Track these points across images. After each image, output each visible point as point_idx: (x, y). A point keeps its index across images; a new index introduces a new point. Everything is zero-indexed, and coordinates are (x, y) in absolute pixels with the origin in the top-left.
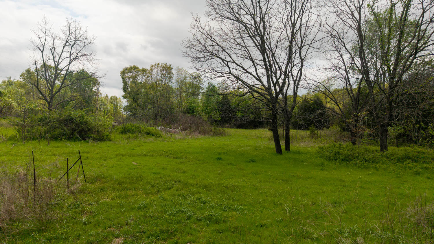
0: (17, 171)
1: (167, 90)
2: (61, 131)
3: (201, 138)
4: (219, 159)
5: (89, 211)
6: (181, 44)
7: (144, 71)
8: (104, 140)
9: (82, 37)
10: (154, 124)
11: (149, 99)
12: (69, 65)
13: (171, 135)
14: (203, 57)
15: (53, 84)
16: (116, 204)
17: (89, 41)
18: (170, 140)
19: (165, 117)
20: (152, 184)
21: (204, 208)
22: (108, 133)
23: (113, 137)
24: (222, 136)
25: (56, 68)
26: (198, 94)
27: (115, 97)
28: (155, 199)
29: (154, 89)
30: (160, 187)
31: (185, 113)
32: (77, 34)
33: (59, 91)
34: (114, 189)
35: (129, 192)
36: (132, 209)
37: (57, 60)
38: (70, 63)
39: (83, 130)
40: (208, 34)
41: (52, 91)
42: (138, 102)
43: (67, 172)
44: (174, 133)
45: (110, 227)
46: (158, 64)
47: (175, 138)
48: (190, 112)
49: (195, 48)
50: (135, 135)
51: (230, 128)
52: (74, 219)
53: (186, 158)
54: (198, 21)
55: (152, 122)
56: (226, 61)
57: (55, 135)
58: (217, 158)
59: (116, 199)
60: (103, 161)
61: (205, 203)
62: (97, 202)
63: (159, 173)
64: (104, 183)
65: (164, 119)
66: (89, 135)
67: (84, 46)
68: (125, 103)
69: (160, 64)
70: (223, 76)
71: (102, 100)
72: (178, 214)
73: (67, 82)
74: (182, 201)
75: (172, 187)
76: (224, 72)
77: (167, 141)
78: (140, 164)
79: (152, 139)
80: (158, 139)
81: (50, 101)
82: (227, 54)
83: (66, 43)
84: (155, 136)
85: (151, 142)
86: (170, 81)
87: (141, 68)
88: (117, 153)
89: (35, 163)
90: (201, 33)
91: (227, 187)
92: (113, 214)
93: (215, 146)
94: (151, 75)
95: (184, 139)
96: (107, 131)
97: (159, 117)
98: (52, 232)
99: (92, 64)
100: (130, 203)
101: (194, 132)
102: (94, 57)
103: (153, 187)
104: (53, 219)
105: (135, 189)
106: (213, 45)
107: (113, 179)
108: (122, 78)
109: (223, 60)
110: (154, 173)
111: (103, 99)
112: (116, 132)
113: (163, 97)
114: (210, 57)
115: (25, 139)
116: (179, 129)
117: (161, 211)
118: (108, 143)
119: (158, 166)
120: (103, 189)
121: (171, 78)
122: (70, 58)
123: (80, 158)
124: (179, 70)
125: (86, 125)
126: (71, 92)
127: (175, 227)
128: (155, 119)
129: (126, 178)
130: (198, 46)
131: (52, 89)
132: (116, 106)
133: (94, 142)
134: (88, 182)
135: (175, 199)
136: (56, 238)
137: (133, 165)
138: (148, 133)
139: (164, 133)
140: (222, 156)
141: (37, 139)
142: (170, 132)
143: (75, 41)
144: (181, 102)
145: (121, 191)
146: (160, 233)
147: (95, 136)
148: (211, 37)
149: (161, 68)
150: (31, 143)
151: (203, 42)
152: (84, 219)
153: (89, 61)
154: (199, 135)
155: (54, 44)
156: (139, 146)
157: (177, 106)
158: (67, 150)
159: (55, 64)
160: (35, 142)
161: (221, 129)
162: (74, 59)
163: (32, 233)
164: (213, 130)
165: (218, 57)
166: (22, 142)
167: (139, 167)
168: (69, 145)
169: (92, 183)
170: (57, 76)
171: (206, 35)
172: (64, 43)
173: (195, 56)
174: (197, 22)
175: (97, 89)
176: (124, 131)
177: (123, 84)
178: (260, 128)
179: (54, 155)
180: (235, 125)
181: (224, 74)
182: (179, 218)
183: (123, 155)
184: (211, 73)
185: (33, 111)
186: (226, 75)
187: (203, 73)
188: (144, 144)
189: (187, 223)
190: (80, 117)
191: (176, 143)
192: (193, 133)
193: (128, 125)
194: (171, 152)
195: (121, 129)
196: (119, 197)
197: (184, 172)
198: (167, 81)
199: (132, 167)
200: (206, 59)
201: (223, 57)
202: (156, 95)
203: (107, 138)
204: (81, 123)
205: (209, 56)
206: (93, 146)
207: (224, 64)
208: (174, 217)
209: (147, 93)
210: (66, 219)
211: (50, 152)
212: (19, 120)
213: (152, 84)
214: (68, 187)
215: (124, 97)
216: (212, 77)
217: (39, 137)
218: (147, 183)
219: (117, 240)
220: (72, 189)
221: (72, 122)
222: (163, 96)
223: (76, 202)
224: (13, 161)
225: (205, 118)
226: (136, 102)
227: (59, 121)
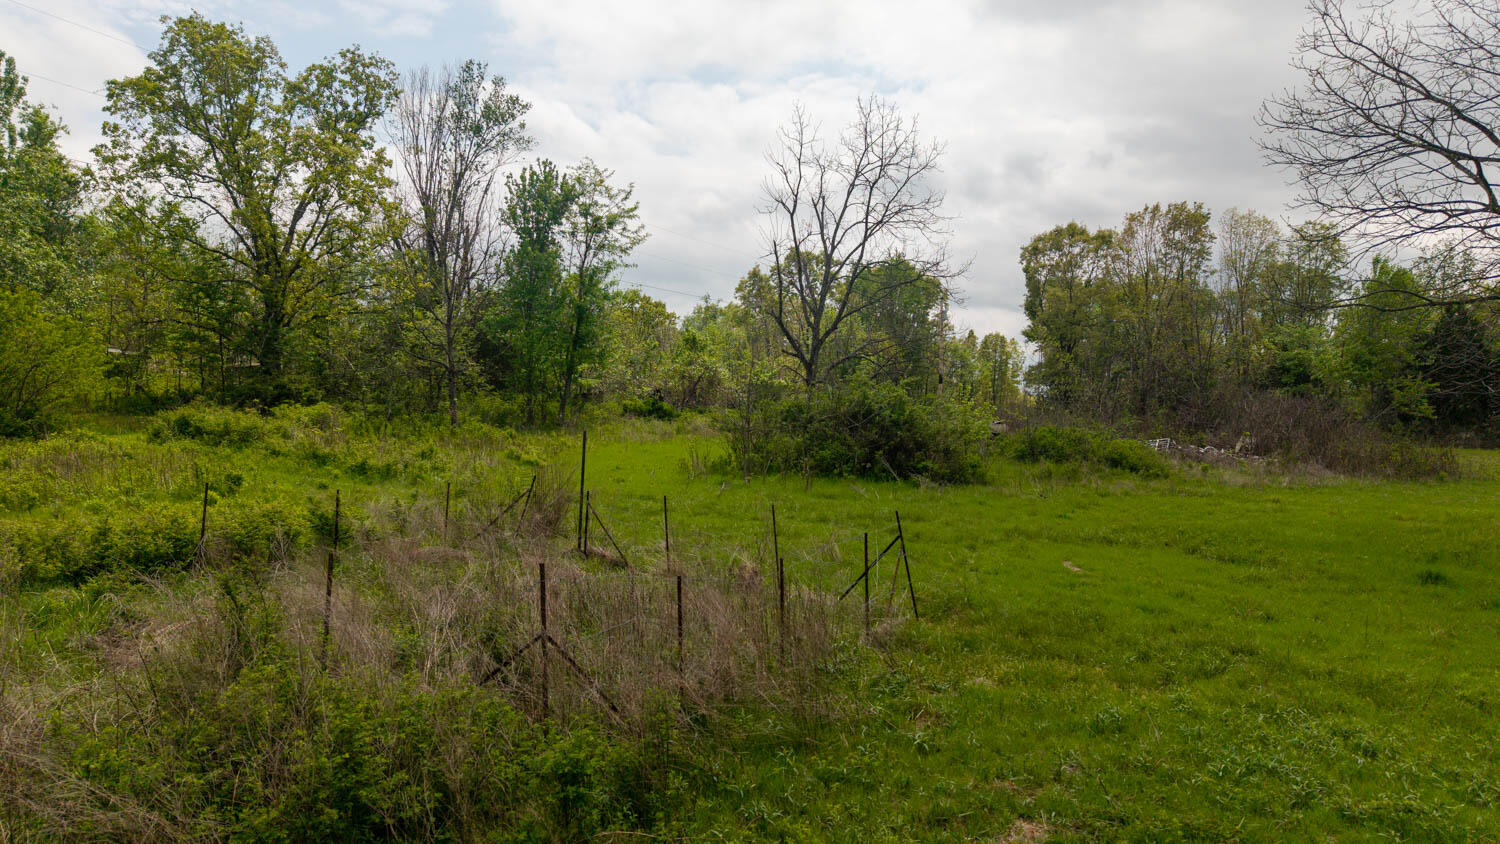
0: (735, 561)
1: (1189, 301)
2: (843, 450)
3: (1336, 487)
4: (1434, 579)
5: (932, 709)
6: (1258, 118)
7: (1104, 239)
8: (967, 483)
9: (902, 152)
10: (1138, 430)
11: (1118, 336)
12: (863, 244)
13: (1205, 470)
14: (1354, 157)
15: (818, 311)
16: (1018, 701)
17: (922, 160)
18: (1203, 489)
19: (1179, 401)
20: (1143, 648)
21: (1373, 777)
22: (976, 458)
23: (991, 473)
24: (1442, 479)
25: (828, 259)
26: (1319, 310)
27: (997, 336)
28: (1156, 705)
29: (1134, 303)
30: (1173, 664)
31: (1263, 387)
32: (887, 143)
33: (835, 327)
34: (1008, 649)
35: (1060, 667)
36: (1073, 729)
37: (831, 234)
38: (866, 238)
39: (900, 447)
40: (1383, 61)
41: (815, 328)
42: (1078, 350)
43: (865, 574)
44: (1215, 463)
45: (1001, 777)
46: (1156, 209)
47: (1222, 484)
48: (1284, 380)
49: (1317, 125)
50: (1066, 466)
51: (1483, 447)
52: (890, 728)
53: (1274, 562)
54: (1335, 14)
55: (1129, 420)
56: (1469, 157)
57: (823, 459)
58: (1420, 576)
59: (1014, 686)
60: (966, 551)
61: (1374, 755)
62: (955, 685)
63: (1165, 611)
64: (973, 623)
65: (1174, 409)
66: (918, 462)
67: (908, 178)
68: (1030, 355)
69: (1164, 208)
70: (1451, 222)
71: (955, 350)
72: (1254, 779)
73: (855, 299)
74: (1270, 731)
75: (1219, 671)
76: (1457, 206)
77: (1190, 494)
78: (1092, 570)
79: (1129, 482)
80: (1154, 484)
81: (812, 359)
82: (1474, 128)
83: (857, 177)
84: (1141, 472)
85: (1126, 494)
86: (1198, 267)
87: (1092, 231)
88: (1010, 525)
89: (779, 539)
90: (1350, 63)
91: (1482, 703)
92: (1010, 735)
93: (1409, 524)
94: (1128, 251)
95: (1259, 486)
96: (974, 453)
97: (1153, 401)
98: (830, 758)
99: (928, 235)
100: (1062, 703)
101: (1305, 460)
102: (937, 212)
103: (1144, 658)
104: (833, 716)
105: (1079, 659)
106: (1405, 102)
107: (1002, 615)
108: (1026, 270)
109: (1454, 157)
110: (1144, 609)
111: (960, 345)
112: (1001, 454)
113: (1170, 327)
114: (1389, 150)
115: (749, 469)
116: (1238, 448)
117: (1183, 755)
118: (977, 492)
119: (1159, 585)
120: (971, 645)
121: (1203, 254)
122: (867, 223)
123: (900, 537)
124: (1238, 224)
125: (909, 431)
126: (867, 331)
127: (1243, 827)
128: (1141, 411)
129: (1045, 614)
130: (1331, 115)
131: (817, 322)
132: (1000, 369)
133: (934, 485)
134: (923, 615)
135: (1238, 717)
136: (841, 778)
137: (1068, 572)
138: (1116, 462)
139: (1175, 462)
140: (1449, 570)
141: (778, 470)
142: (1199, 459)
143: (882, 167)
144: (1246, 344)
145: (1030, 658)
146: (1184, 837)
147: (936, 467)
148: (1398, 70)
149: (1162, 222)
150: (764, 483)
151: (1354, 95)
152: (919, 735)
153: (921, 226)
154: (1328, 473)
155: (824, 186)
156: (1084, 508)
157: (1228, 360)
158: (857, 508)
159: (825, 247)
160: (772, 479)
161: (1435, 451)
162: (878, 224)
163: (782, 750)
164: (1397, 457)
165: (1429, 147)
166: (743, 478)
167: (1089, 581)
168: (862, 491)
169: (935, 620)
170: (829, 279)
171: (1372, 66)
172: (851, 178)
173: (1316, 156)
174: (1329, 21)
175: (943, 315)
176: (1031, 453)
177: (1025, 291)
179: (824, 520)
181: (1456, 216)
182: (1260, 795)
183: (1029, 536)
184: (1391, 219)
185: (768, 391)
186: (1467, 218)
187: (1350, 221)
188: (1101, 501)
189: (1298, 820)
190: (892, 407)
191: (1228, 502)
192: (1300, 465)
193: (1043, 430)
194: (1206, 536)
195: (1016, 445)
196: (1025, 678)
197: (1268, 618)
198: (1186, 269)
199: (1062, 578)
200: (1367, 161)
201: (1457, 145)
202: (1145, 320)
203: (973, 474)
204: (895, 423)
205: (1383, 148)
206: (931, 499)
207: (1461, 173)
208: (1237, 785)
209: (1109, 318)
210: (867, 724)
211: (813, 509)
212: (736, 416)
213: (1130, 284)
214: (868, 624)
215: (1030, 335)
216: (1397, 234)
217: (783, 466)
218: (1123, 642)
219: (1026, 826)
220: (879, 630)
221: (870, 422)
222: (1169, 324)
223: (893, 674)
224: (723, 530)
225: (1356, 403)
226: (1070, 350)
227: (835, 418)
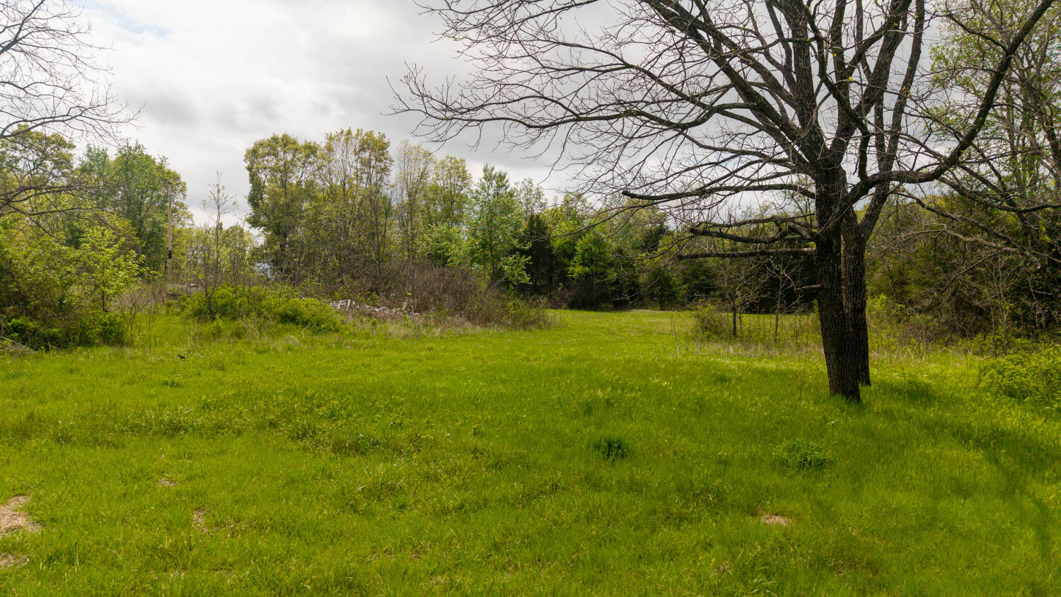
1: (376, 206)
3: (474, 336)
7: (311, 149)
13: (374, 325)
18: (369, 341)
19: (365, 274)
24: (540, 328)
42: (292, 236)
44: (384, 319)
46: (349, 132)
47: (388, 336)
50: (237, 324)
68: (258, 237)
69: (354, 133)
77: (356, 346)
80: (319, 337)
84: (312, 327)
86: (381, 179)
87: (301, 142)
94: (329, 162)
95: (418, 337)
101: (453, 315)
108: (250, 169)
116: (404, 306)
121: (384, 171)
124: (410, 152)
139: (350, 319)
149: (356, 143)
154: (468, 324)
157: (402, 248)
177: (249, 185)
178: (633, 307)
180: (566, 300)
191: (386, 353)
192: (449, 318)
198: (374, 181)
213: (332, 189)
215: (253, 222)
226: (285, 236)
